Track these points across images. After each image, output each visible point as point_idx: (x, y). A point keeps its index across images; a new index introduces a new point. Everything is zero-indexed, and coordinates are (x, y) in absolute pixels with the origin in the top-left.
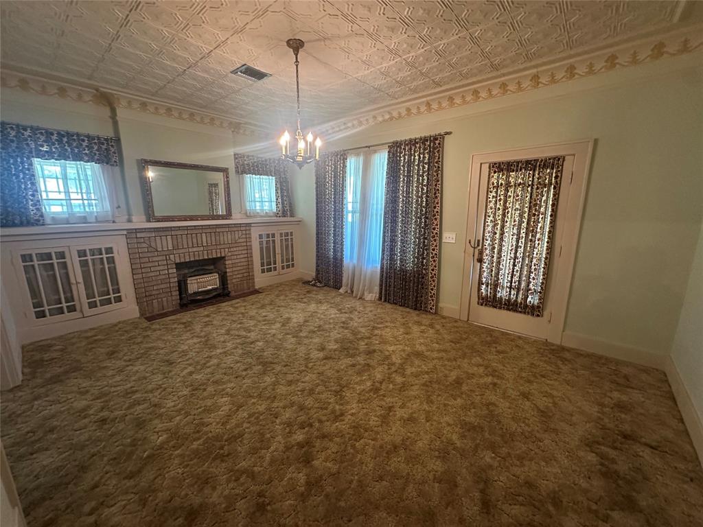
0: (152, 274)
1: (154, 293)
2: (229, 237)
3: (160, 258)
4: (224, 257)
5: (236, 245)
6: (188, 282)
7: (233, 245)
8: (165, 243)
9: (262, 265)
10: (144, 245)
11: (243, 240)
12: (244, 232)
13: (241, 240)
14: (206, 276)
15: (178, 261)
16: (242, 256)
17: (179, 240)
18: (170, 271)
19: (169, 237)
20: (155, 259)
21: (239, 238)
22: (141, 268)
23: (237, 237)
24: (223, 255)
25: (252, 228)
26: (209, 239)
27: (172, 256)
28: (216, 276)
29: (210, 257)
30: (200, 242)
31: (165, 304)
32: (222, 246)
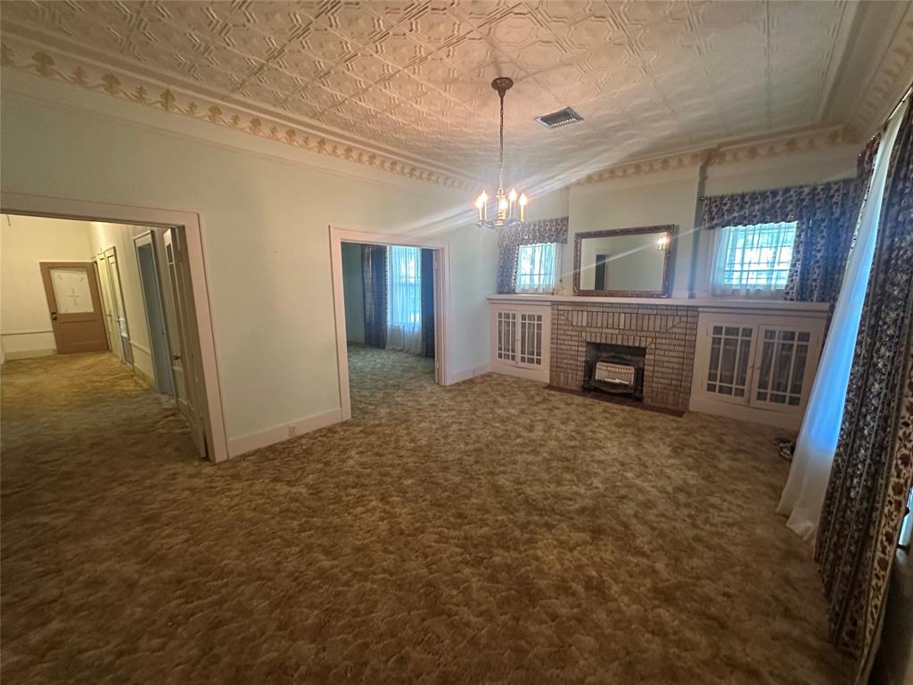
0: (565, 347)
1: (563, 365)
2: (658, 323)
3: (573, 333)
4: (645, 349)
5: (668, 336)
6: (597, 366)
7: (661, 335)
8: (580, 319)
9: (712, 377)
10: (563, 318)
11: (680, 331)
12: (684, 319)
13: (675, 330)
14: (620, 366)
15: (588, 340)
16: (675, 354)
17: (595, 317)
18: (580, 349)
19: (585, 313)
20: (569, 333)
21: (674, 326)
22: (557, 339)
23: (670, 324)
24: (643, 345)
25: (701, 315)
26: (628, 321)
27: (584, 334)
28: (632, 370)
29: (625, 344)
30: (616, 323)
31: (570, 381)
32: (645, 334)
